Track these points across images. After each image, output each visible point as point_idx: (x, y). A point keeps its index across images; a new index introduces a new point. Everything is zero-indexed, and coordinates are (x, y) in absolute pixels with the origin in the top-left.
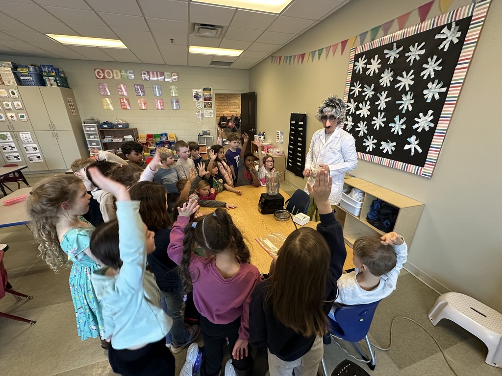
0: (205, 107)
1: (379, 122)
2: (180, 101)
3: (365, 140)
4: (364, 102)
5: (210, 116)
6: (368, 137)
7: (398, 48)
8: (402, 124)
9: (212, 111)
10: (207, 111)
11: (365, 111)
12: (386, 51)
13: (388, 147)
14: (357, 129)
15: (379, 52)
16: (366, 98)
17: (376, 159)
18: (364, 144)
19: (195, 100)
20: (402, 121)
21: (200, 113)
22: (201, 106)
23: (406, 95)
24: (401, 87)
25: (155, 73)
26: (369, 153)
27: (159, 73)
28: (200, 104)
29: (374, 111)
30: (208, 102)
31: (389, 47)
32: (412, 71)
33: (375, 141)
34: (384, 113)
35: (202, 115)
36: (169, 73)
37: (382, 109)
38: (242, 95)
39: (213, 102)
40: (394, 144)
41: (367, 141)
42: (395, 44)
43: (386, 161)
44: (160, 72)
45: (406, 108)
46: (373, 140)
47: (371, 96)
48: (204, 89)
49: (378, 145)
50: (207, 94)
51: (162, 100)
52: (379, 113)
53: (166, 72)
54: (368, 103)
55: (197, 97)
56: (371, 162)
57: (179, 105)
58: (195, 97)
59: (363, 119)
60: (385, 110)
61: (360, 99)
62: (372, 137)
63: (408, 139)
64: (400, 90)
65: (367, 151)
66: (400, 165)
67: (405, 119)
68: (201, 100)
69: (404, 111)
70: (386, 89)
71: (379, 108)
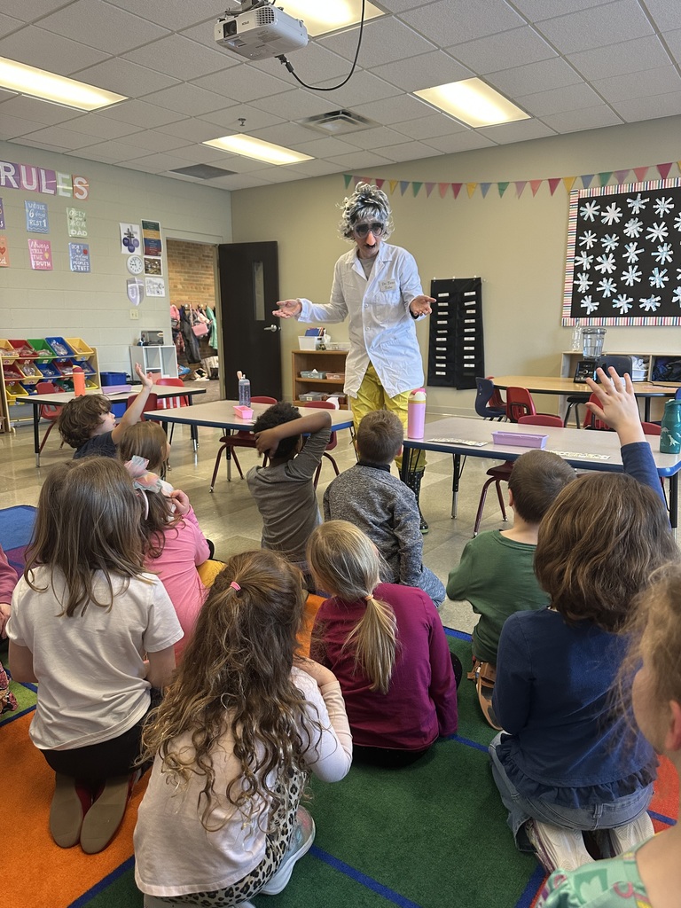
0: (147, 271)
1: (631, 277)
2: (90, 251)
3: (614, 301)
4: (604, 256)
5: (156, 295)
6: (619, 297)
7: (642, 199)
8: (663, 277)
9: (163, 283)
10: (150, 282)
11: (607, 265)
12: (628, 200)
13: (649, 304)
14: (598, 289)
15: (620, 200)
16: (607, 250)
17: (636, 320)
18: (614, 306)
19: (125, 249)
20: (663, 273)
21: (137, 285)
22: (139, 268)
23: (662, 246)
24: (654, 239)
25: (34, 170)
26: (624, 315)
27: (43, 172)
28: (137, 262)
29: (622, 265)
30: (152, 257)
31: (633, 196)
32: (664, 223)
33: (631, 300)
34: (636, 267)
35: (142, 290)
36: (68, 177)
37: (633, 262)
38: (223, 249)
39: (163, 257)
40: (659, 298)
41: (617, 302)
42: (639, 195)
43: (650, 320)
44: (46, 172)
45: (663, 259)
46: (627, 299)
47: (613, 248)
48: (146, 225)
49: (636, 304)
50: (151, 235)
51: (47, 243)
52: (630, 267)
53: (61, 172)
54: (611, 256)
55: (129, 242)
56: (628, 326)
57: (88, 260)
58: (125, 245)
59: (607, 275)
60: (636, 263)
61: (597, 250)
62: (625, 295)
63: (674, 291)
64: (653, 241)
65: (622, 313)
66: (669, 320)
67: (666, 270)
68: (138, 251)
69: (662, 263)
70: (634, 240)
71: (629, 262)
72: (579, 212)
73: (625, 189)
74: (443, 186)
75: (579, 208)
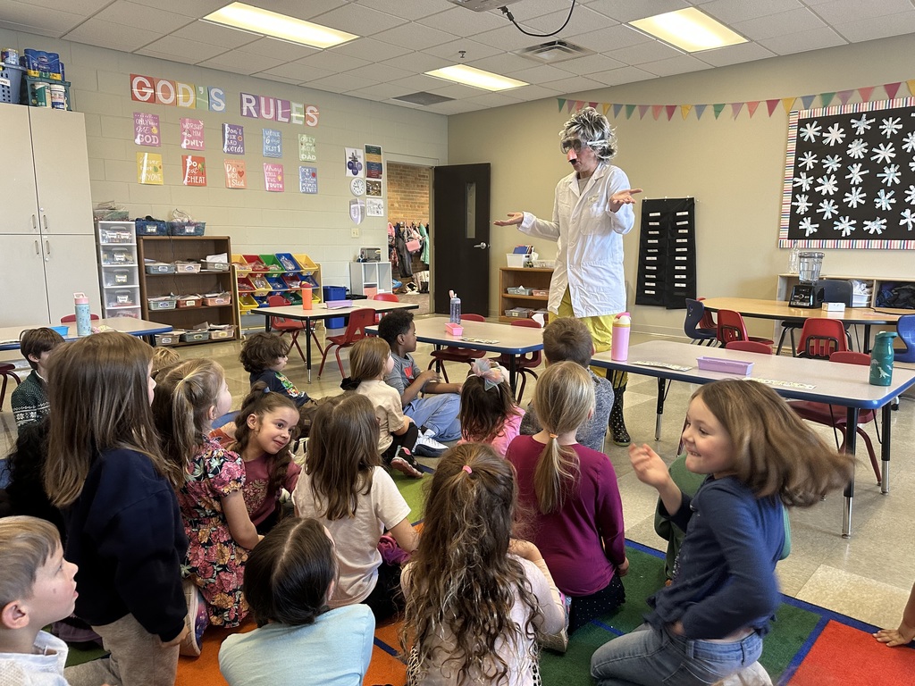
0: (368, 192)
1: (854, 198)
2: (318, 175)
3: (835, 223)
4: (825, 177)
5: (376, 215)
6: (841, 219)
7: (867, 119)
8: (890, 199)
9: (382, 203)
10: (371, 202)
11: (829, 186)
12: (852, 121)
13: (875, 226)
14: (818, 211)
15: (844, 121)
16: (829, 171)
17: (860, 243)
18: (835, 228)
19: (349, 172)
20: (889, 195)
21: (359, 206)
22: (362, 189)
23: (889, 167)
24: (880, 160)
25: (272, 101)
26: (846, 238)
27: (279, 102)
28: (360, 184)
29: (844, 186)
30: (373, 180)
31: (858, 116)
32: (891, 144)
33: (854, 222)
34: (860, 188)
35: (363, 210)
36: (301, 106)
37: (857, 183)
38: (438, 171)
39: (383, 180)
40: (885, 221)
41: (839, 224)
42: (864, 115)
43: (875, 244)
44: (283, 102)
45: (890, 181)
46: (850, 221)
47: (835, 169)
48: (369, 150)
49: (859, 226)
50: (374, 158)
51: (280, 167)
52: (854, 189)
53: (297, 102)
54: (833, 177)
55: (353, 166)
56: (851, 249)
57: (316, 183)
58: (350, 168)
59: (828, 197)
60: (860, 185)
61: (818, 171)
62: (847, 218)
63: (902, 214)
64: (879, 162)
65: (844, 235)
66: (897, 244)
67: (893, 192)
68: (362, 174)
69: (889, 185)
70: (858, 161)
71: (852, 183)
72: (799, 133)
73: (849, 109)
74: (657, 109)
75: (799, 129)
